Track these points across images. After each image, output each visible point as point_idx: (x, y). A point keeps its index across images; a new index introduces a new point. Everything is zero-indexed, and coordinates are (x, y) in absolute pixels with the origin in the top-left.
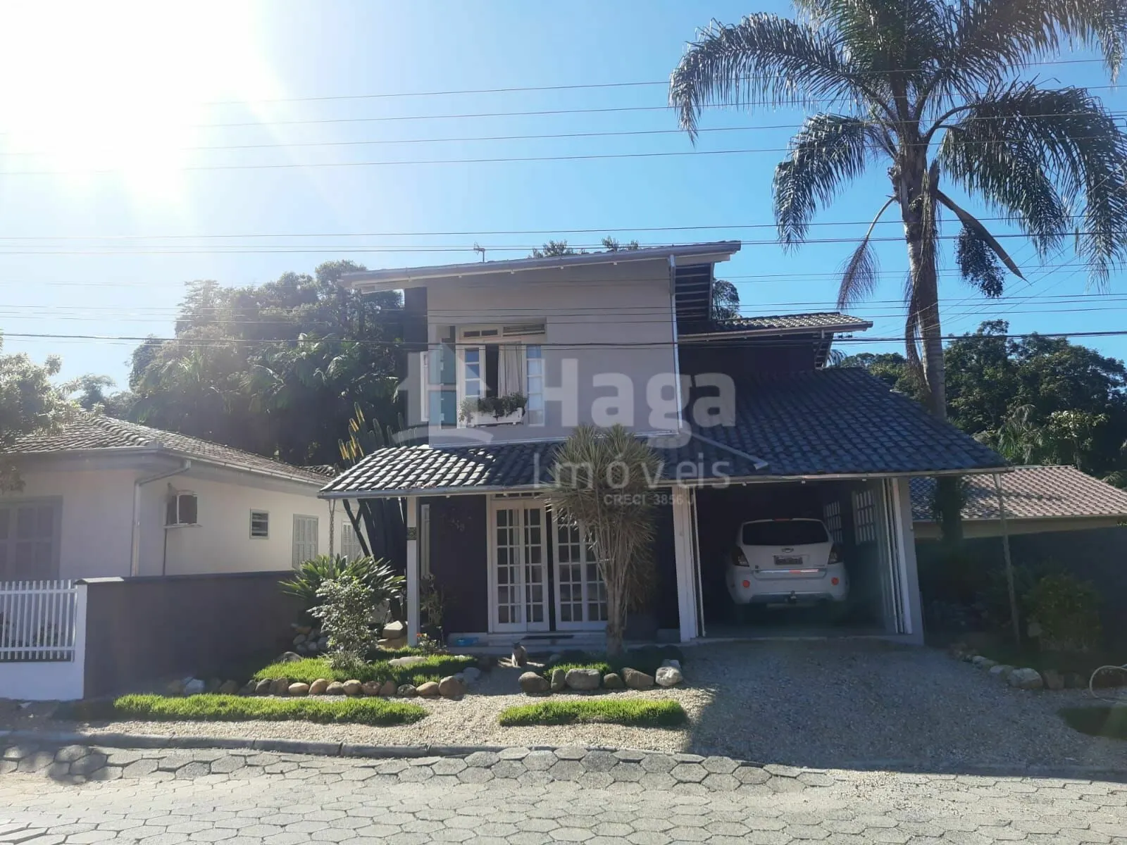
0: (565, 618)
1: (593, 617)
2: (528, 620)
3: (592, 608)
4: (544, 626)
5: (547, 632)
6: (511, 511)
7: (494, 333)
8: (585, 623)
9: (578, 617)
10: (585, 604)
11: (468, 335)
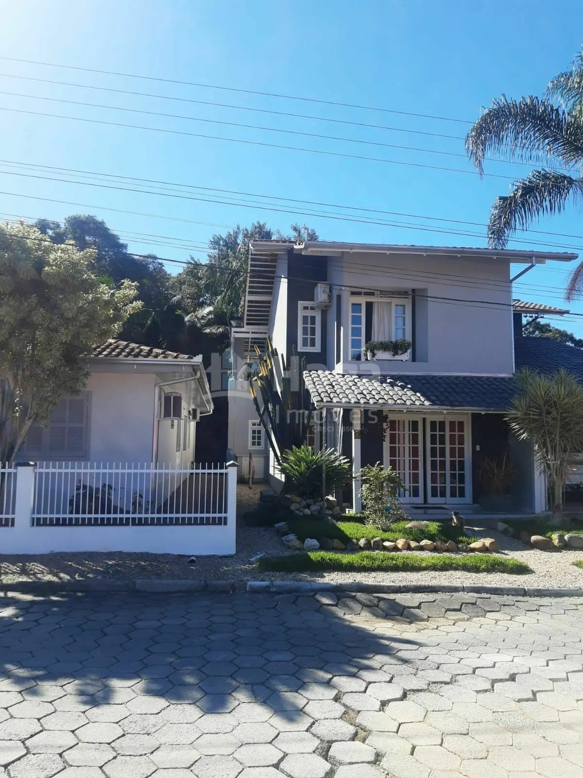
0: (434, 494)
1: (453, 495)
2: (410, 496)
3: (453, 490)
4: (420, 500)
5: (422, 504)
6: (399, 421)
7: (372, 294)
8: (449, 499)
9: (443, 495)
10: (448, 486)
11: (353, 293)
